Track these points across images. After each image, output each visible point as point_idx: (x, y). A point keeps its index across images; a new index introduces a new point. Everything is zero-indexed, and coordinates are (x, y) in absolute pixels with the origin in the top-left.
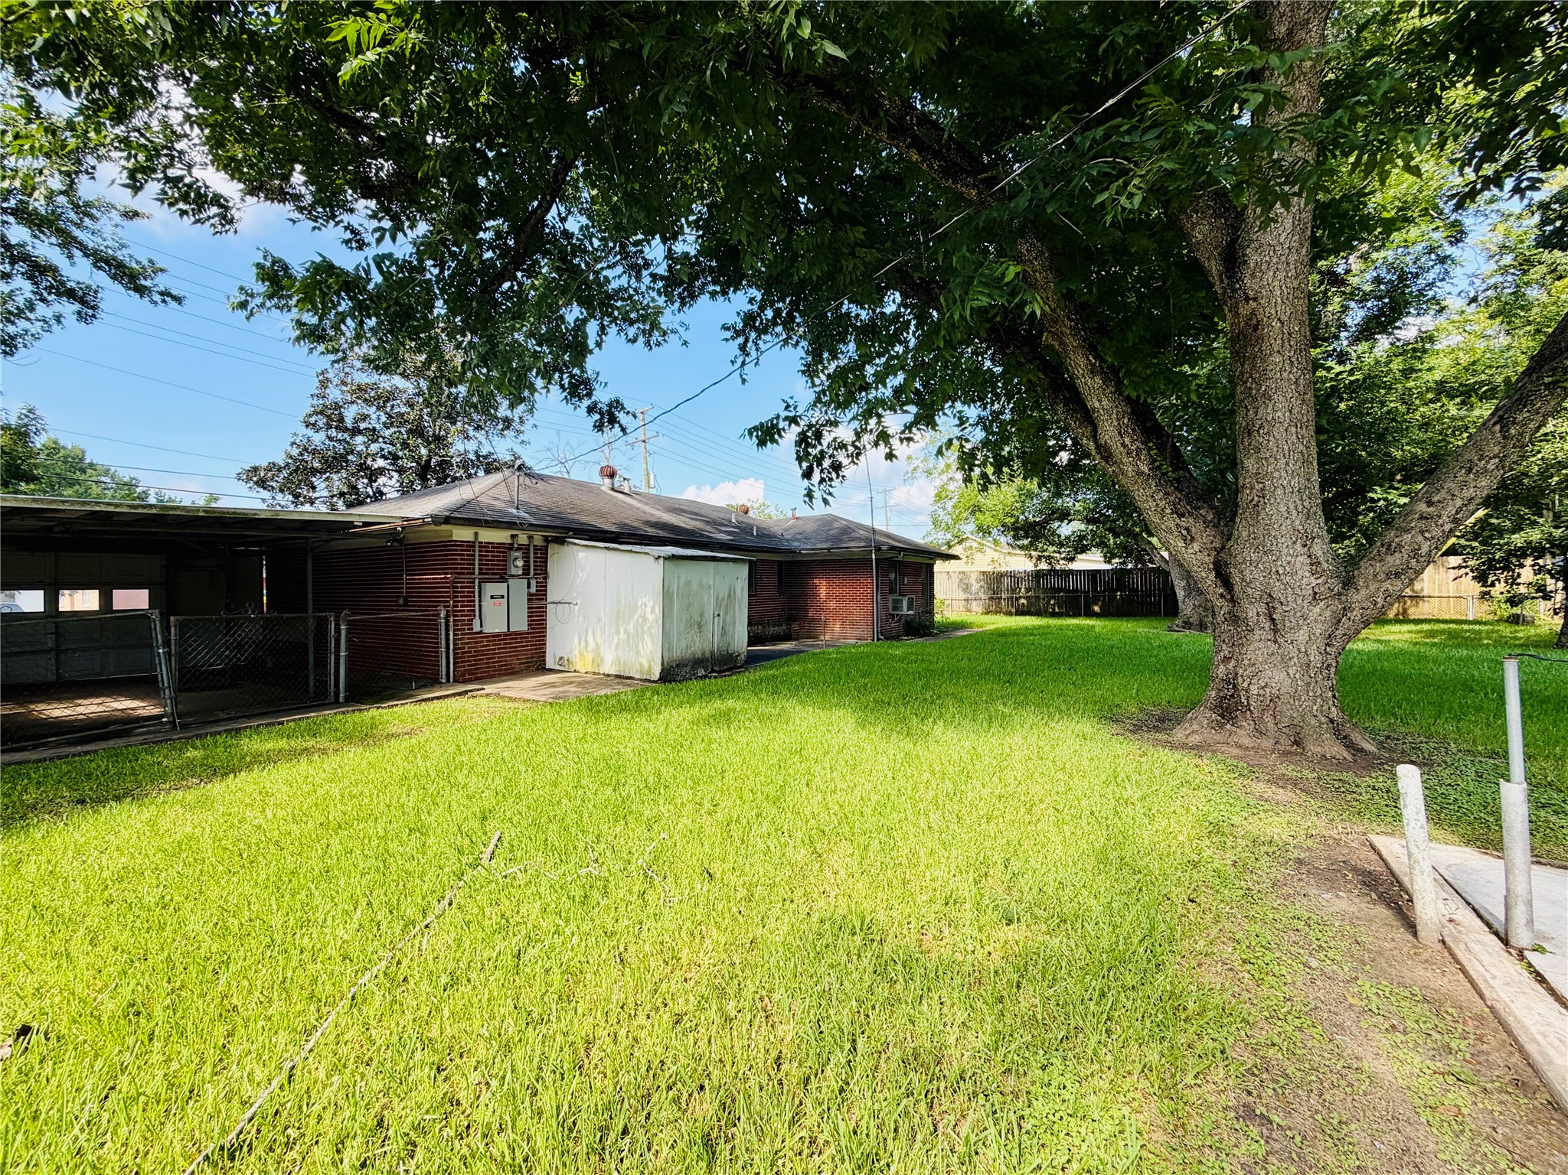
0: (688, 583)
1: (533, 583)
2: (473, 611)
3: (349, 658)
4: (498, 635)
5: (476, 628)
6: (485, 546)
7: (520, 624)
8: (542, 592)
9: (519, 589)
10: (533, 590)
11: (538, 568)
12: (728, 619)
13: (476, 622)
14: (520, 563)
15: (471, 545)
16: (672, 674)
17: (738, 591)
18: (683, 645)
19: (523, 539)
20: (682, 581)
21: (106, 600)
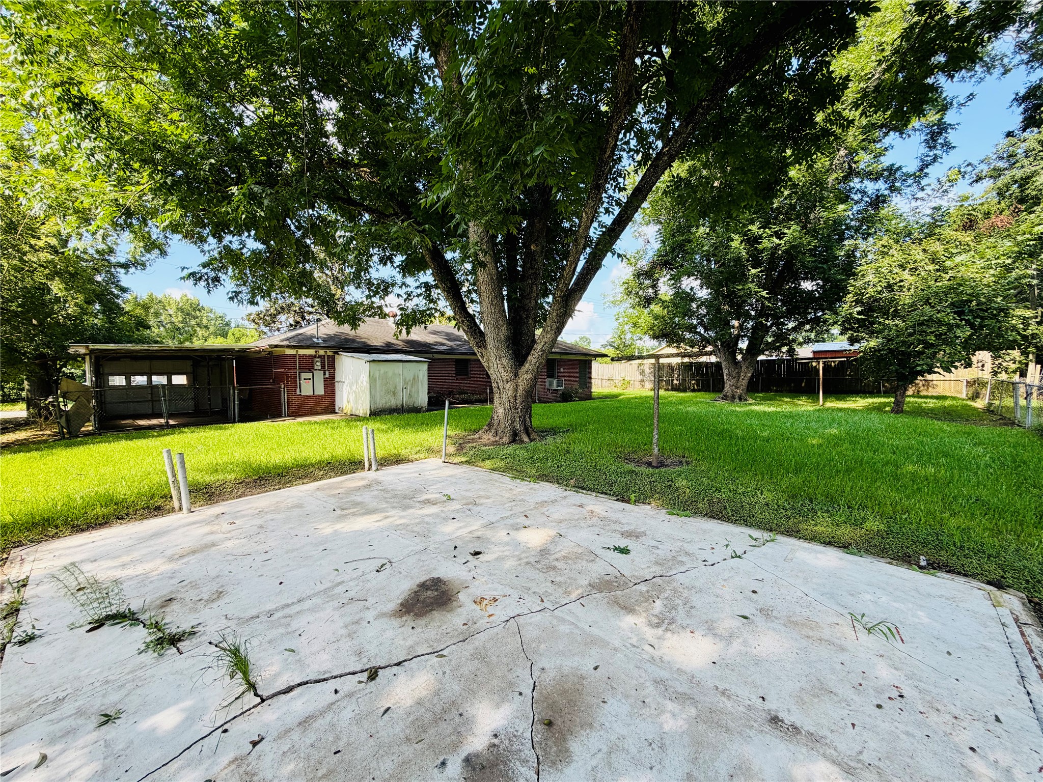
0: (386, 373)
1: (327, 373)
2: (296, 386)
3: (239, 404)
4: (309, 396)
5: (298, 393)
6: (301, 356)
7: (320, 390)
8: (333, 377)
9: (319, 377)
10: (327, 376)
11: (330, 366)
12: (413, 390)
13: (298, 390)
14: (319, 364)
15: (295, 356)
16: (375, 414)
17: (421, 377)
18: (384, 401)
19: (322, 352)
20: (382, 372)
21: (170, 380)
